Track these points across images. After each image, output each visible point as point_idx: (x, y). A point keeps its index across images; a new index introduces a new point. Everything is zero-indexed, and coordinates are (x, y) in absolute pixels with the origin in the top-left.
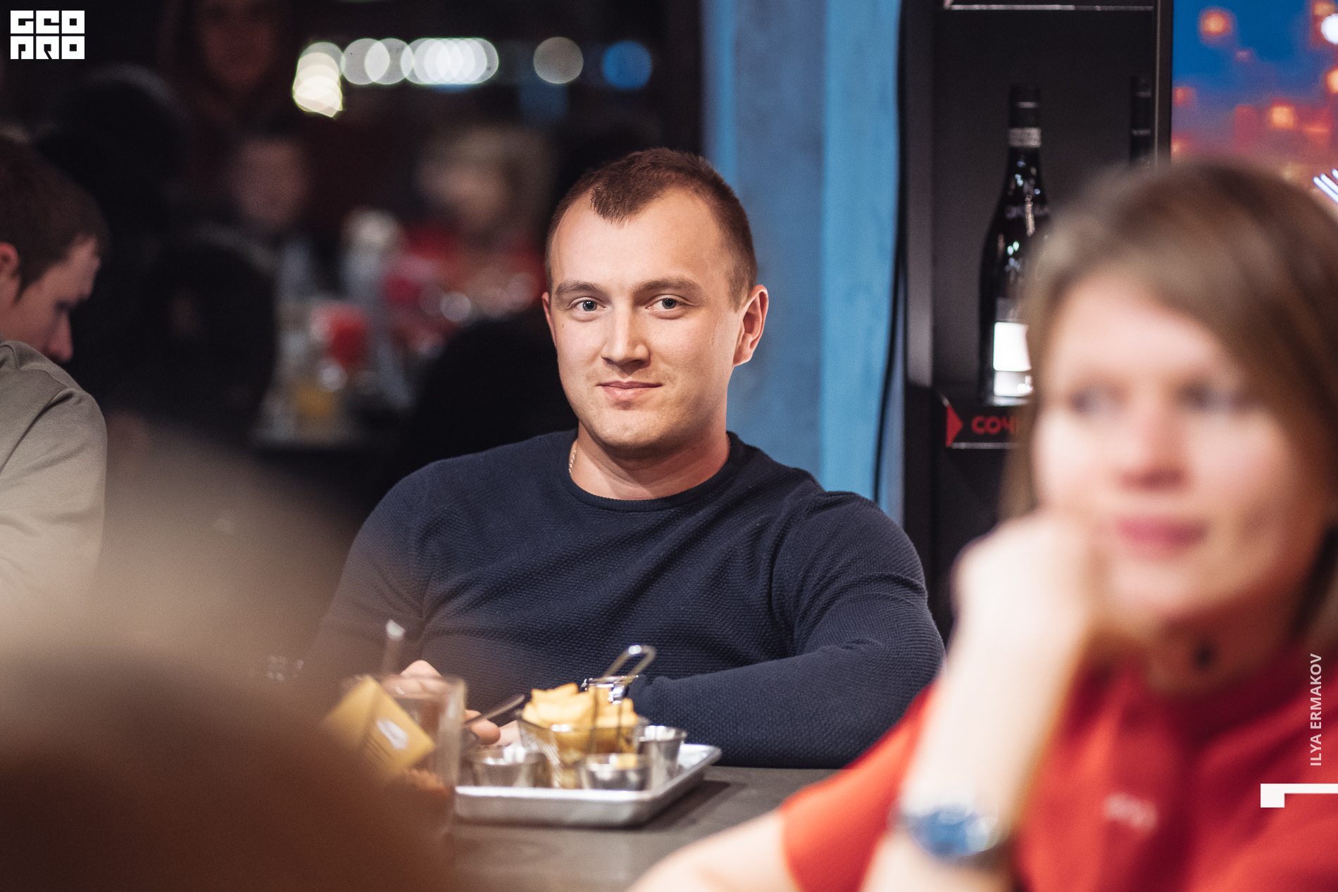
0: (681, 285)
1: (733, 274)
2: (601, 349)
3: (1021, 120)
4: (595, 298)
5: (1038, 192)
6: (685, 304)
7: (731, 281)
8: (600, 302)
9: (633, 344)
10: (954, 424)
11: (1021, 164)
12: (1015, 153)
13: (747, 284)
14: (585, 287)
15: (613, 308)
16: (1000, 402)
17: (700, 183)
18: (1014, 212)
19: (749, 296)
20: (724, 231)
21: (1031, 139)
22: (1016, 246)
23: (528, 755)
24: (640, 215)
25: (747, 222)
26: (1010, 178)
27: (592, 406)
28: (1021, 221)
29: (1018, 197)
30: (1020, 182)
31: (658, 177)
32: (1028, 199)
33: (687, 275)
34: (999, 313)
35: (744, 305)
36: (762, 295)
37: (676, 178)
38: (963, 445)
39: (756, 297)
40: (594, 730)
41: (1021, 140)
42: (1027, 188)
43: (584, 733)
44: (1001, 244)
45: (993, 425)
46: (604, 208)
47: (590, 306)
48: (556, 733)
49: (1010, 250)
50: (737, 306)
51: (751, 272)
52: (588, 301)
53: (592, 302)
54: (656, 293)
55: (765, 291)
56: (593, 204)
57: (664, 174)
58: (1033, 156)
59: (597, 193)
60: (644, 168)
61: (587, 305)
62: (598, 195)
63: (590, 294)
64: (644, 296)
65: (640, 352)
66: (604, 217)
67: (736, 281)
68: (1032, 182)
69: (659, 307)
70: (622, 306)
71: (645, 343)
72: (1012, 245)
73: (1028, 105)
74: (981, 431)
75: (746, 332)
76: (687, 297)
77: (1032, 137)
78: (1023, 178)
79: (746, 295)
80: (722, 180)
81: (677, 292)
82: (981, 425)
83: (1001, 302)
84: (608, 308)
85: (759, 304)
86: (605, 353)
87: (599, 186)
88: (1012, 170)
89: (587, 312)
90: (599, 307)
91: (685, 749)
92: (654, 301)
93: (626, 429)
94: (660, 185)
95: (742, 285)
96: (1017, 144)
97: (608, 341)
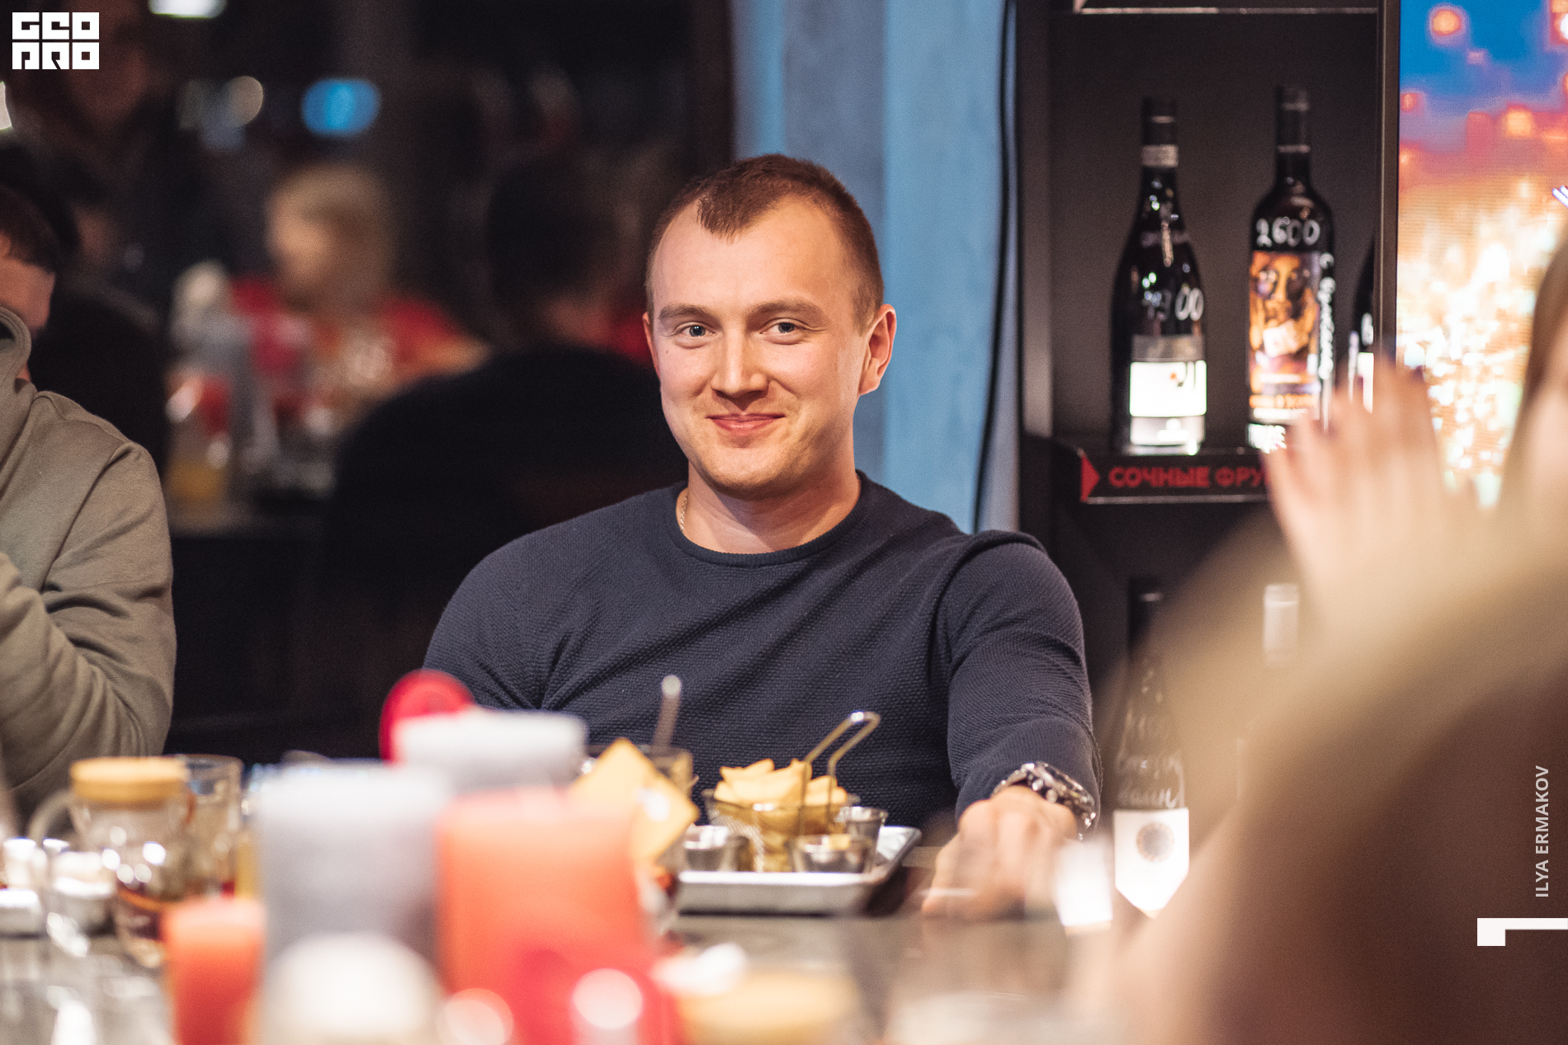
0: (800, 307)
1: (857, 293)
2: (711, 378)
3: (1153, 136)
4: (703, 322)
5: (1175, 216)
6: (805, 329)
7: (855, 302)
8: (708, 328)
9: (747, 373)
10: (1089, 477)
11: (1157, 184)
12: (1149, 174)
13: (873, 303)
14: (692, 311)
15: (724, 334)
16: (1140, 452)
17: (819, 192)
18: (1149, 240)
19: (876, 317)
20: (847, 245)
21: (1167, 157)
22: (1153, 278)
23: (729, 839)
24: (753, 228)
25: (872, 236)
26: (1144, 201)
27: (700, 441)
28: (1158, 249)
29: (1152, 222)
30: (1156, 206)
31: (772, 186)
32: (1166, 225)
33: (807, 297)
34: (1136, 352)
35: (870, 326)
36: (889, 316)
37: (793, 187)
38: (1100, 500)
39: (883, 317)
40: (803, 808)
41: (1157, 159)
42: (1164, 212)
43: (792, 812)
44: (1135, 276)
45: (1133, 477)
46: (714, 222)
47: (697, 332)
48: (760, 813)
49: (1146, 283)
50: (862, 329)
51: (877, 290)
52: (696, 326)
53: (700, 327)
54: (772, 317)
55: (893, 311)
56: (700, 216)
57: (778, 183)
58: (1168, 176)
59: (704, 204)
60: (757, 176)
61: (695, 331)
62: (705, 207)
63: (699, 319)
64: (759, 319)
65: (757, 382)
66: (712, 232)
67: (861, 302)
68: (1170, 205)
69: (775, 331)
70: (734, 331)
71: (760, 371)
72: (1147, 277)
73: (1163, 119)
74: (1118, 484)
75: (872, 356)
76: (807, 321)
77: (1168, 156)
78: (1159, 201)
79: (872, 316)
80: (843, 189)
81: (794, 315)
82: (1119, 477)
83: (1138, 340)
84: (719, 334)
85: (886, 326)
86: (716, 383)
87: (706, 196)
88: (1146, 191)
89: (694, 338)
90: (707, 332)
91: (885, 832)
92: (770, 324)
93: (743, 468)
94: (774, 195)
95: (868, 305)
96: (1150, 162)
97: (720, 369)
